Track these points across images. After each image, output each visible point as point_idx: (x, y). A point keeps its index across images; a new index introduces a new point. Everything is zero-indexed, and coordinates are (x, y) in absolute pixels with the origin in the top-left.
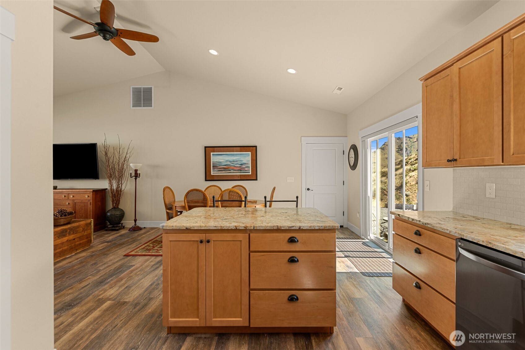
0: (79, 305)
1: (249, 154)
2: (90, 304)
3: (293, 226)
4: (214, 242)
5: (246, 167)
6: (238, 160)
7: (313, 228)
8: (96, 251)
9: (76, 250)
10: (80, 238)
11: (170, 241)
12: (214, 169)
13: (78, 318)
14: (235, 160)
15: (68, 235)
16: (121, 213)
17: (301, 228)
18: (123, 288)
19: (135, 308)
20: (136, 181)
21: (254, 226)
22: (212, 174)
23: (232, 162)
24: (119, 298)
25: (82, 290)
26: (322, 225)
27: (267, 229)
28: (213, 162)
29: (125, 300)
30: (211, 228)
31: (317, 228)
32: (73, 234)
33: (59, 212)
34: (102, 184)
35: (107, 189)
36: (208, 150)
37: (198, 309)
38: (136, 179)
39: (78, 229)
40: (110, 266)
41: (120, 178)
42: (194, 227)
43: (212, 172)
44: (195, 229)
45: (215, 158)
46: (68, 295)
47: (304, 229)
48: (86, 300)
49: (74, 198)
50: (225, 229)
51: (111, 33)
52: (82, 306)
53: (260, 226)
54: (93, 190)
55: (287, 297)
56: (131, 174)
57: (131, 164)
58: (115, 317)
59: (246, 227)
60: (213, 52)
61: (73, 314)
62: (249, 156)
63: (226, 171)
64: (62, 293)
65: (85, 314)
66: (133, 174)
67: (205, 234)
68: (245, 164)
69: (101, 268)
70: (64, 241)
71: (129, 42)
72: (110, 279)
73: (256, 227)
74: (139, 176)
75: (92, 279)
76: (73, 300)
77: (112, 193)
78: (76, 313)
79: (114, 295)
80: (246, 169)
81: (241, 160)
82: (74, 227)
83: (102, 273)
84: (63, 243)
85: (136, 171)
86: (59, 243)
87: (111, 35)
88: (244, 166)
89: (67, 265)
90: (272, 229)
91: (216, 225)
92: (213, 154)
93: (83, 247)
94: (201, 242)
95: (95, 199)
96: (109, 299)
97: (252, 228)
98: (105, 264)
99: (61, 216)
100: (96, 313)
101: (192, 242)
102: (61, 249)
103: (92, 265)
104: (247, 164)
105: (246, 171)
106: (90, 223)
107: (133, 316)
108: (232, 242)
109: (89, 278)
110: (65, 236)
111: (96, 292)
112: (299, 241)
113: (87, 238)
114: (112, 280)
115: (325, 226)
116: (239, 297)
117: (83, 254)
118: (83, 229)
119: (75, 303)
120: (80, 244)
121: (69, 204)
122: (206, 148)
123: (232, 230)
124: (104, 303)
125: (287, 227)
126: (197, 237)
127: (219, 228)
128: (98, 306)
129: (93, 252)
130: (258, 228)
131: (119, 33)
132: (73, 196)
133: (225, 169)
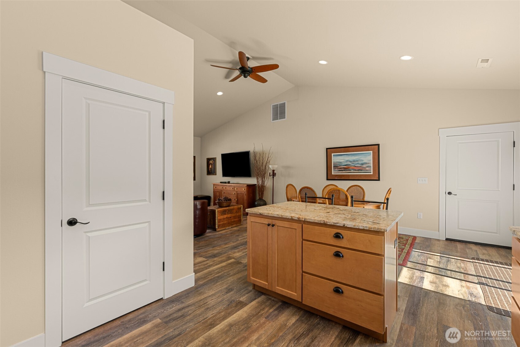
0: (219, 257)
1: (371, 153)
2: (224, 258)
3: (338, 223)
4: (278, 227)
5: (368, 167)
6: (358, 159)
7: (357, 228)
8: (243, 228)
9: (232, 225)
10: (235, 217)
11: (252, 222)
12: (335, 169)
13: (215, 264)
14: (355, 160)
15: (227, 214)
16: (264, 203)
17: (345, 225)
18: (245, 254)
19: (244, 268)
20: (273, 179)
21: (305, 218)
22: (333, 174)
23: (352, 162)
24: (239, 259)
25: (224, 249)
26: (367, 226)
27: (315, 223)
28: (333, 162)
29: (241, 262)
30: (275, 216)
31: (361, 228)
32: (230, 213)
33: (224, 198)
34: (252, 181)
35: (256, 184)
36: (329, 151)
37: (267, 276)
38: (273, 177)
39: (233, 211)
40: (245, 239)
41: (263, 177)
42: (264, 213)
43: (333, 172)
44: (265, 215)
45: (336, 159)
46: (217, 250)
47: (348, 226)
48: (223, 255)
49: (237, 190)
50: (284, 218)
51: (248, 72)
52: (219, 258)
53: (309, 219)
54: (247, 185)
55: (332, 288)
56: (270, 173)
57: (270, 166)
58: (231, 269)
59: (299, 218)
60: (323, 62)
61: (214, 261)
62: (371, 155)
63: (346, 171)
64: (215, 248)
65: (218, 263)
66: (271, 174)
67: (271, 220)
68: (366, 163)
69: (240, 239)
70: (225, 218)
71: (261, 74)
72: (241, 247)
73: (307, 219)
74: (276, 175)
75: (232, 244)
76: (217, 254)
77: (259, 188)
78: (216, 260)
79: (238, 256)
80: (367, 169)
81: (361, 160)
82: (230, 209)
83: (239, 242)
84: (224, 219)
85: (273, 171)
86: (222, 218)
87: (248, 73)
88: (364, 166)
89: (224, 233)
90: (320, 222)
91: (278, 214)
92: (334, 155)
93: (236, 224)
94: (269, 225)
95: (248, 191)
96: (234, 258)
97: (304, 220)
98: (243, 237)
99: (224, 201)
100: (224, 264)
101: (264, 225)
102: (223, 223)
103: (236, 236)
104: (369, 163)
105: (367, 170)
106: (241, 208)
107: (240, 272)
108: (290, 229)
109: (231, 244)
110: (225, 214)
111: (230, 253)
112: (344, 238)
113: (239, 218)
114: (241, 248)
115: (369, 227)
116: (295, 276)
117: (235, 228)
118: (236, 211)
119: (217, 255)
120: (234, 221)
121: (235, 194)
122: (328, 150)
123: (288, 219)
124: (231, 260)
125: (332, 223)
126: (266, 221)
127: (280, 217)
128: (227, 260)
129: (241, 228)
130: (308, 221)
131: (253, 70)
132: (237, 189)
133: (345, 169)
